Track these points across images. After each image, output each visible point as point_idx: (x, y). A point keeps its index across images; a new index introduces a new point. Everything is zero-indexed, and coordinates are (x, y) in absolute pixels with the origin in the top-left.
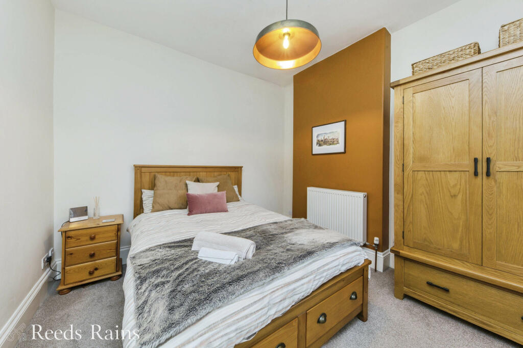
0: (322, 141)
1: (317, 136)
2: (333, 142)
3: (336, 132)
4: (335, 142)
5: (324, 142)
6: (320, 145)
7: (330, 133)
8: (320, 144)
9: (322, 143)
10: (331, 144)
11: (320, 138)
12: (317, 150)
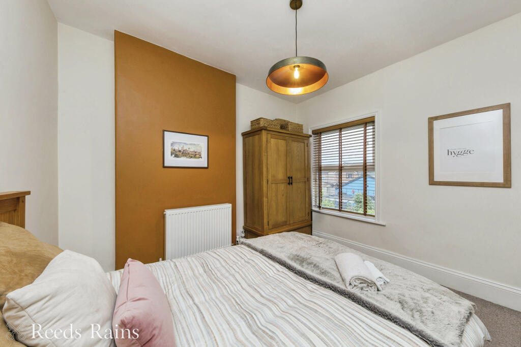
0: (180, 151)
1: (172, 144)
2: (196, 155)
3: (199, 145)
4: (197, 156)
5: (183, 153)
6: (176, 156)
7: (191, 144)
8: (176, 154)
9: (181, 153)
10: (191, 157)
11: (176, 147)
12: (170, 161)
